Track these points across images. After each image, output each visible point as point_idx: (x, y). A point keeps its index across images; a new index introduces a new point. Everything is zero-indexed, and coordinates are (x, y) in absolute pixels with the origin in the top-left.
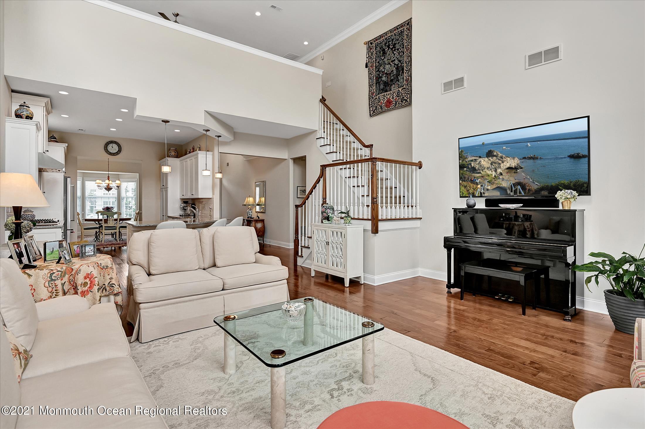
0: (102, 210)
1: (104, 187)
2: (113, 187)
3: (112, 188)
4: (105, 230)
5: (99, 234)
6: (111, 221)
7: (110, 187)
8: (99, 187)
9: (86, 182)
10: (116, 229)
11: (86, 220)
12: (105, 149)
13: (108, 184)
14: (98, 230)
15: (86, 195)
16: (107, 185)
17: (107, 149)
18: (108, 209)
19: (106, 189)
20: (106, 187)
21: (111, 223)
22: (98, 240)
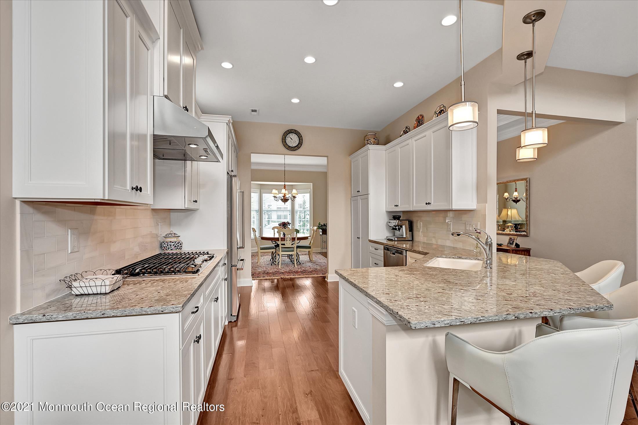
0: (279, 226)
1: (280, 198)
2: (290, 198)
3: (288, 200)
4: (282, 252)
5: (276, 255)
6: (288, 241)
7: (286, 198)
8: (275, 198)
9: (263, 194)
10: (293, 251)
11: (263, 238)
12: (282, 142)
13: (285, 194)
14: (274, 250)
15: (263, 209)
16: (283, 195)
17: (286, 142)
18: (284, 225)
19: (282, 200)
20: (283, 198)
21: (288, 244)
22: (275, 263)
